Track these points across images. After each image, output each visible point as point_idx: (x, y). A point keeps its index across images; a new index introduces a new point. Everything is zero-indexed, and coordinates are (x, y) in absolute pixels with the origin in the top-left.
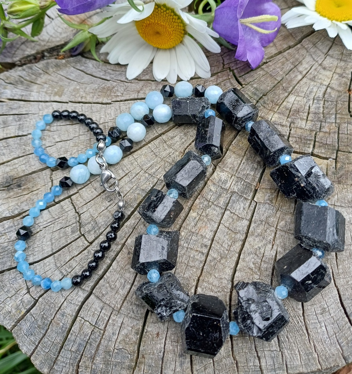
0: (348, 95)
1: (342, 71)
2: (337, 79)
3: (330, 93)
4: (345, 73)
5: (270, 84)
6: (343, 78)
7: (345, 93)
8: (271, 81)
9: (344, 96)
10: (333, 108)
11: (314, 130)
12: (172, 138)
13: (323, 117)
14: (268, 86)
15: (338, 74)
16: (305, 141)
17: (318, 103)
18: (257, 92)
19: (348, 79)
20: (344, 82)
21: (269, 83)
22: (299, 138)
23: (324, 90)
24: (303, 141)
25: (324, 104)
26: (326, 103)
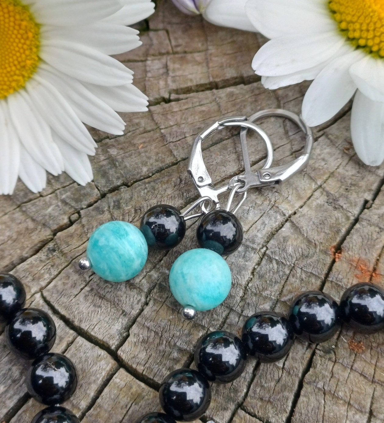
0: (329, 260)
1: (342, 191)
2: (320, 206)
3: (285, 239)
4: (347, 197)
5: (151, 161)
6: (335, 208)
7: (325, 253)
8: (157, 154)
9: (318, 261)
10: (276, 282)
11: (203, 327)
13: (242, 299)
14: (145, 164)
15: (328, 194)
16: (168, 349)
17: (244, 257)
18: (112, 172)
19: (348, 218)
20: (333, 221)
21: (149, 158)
22: (156, 333)
23: (275, 225)
24: (162, 347)
25: (259, 264)
26: (264, 262)
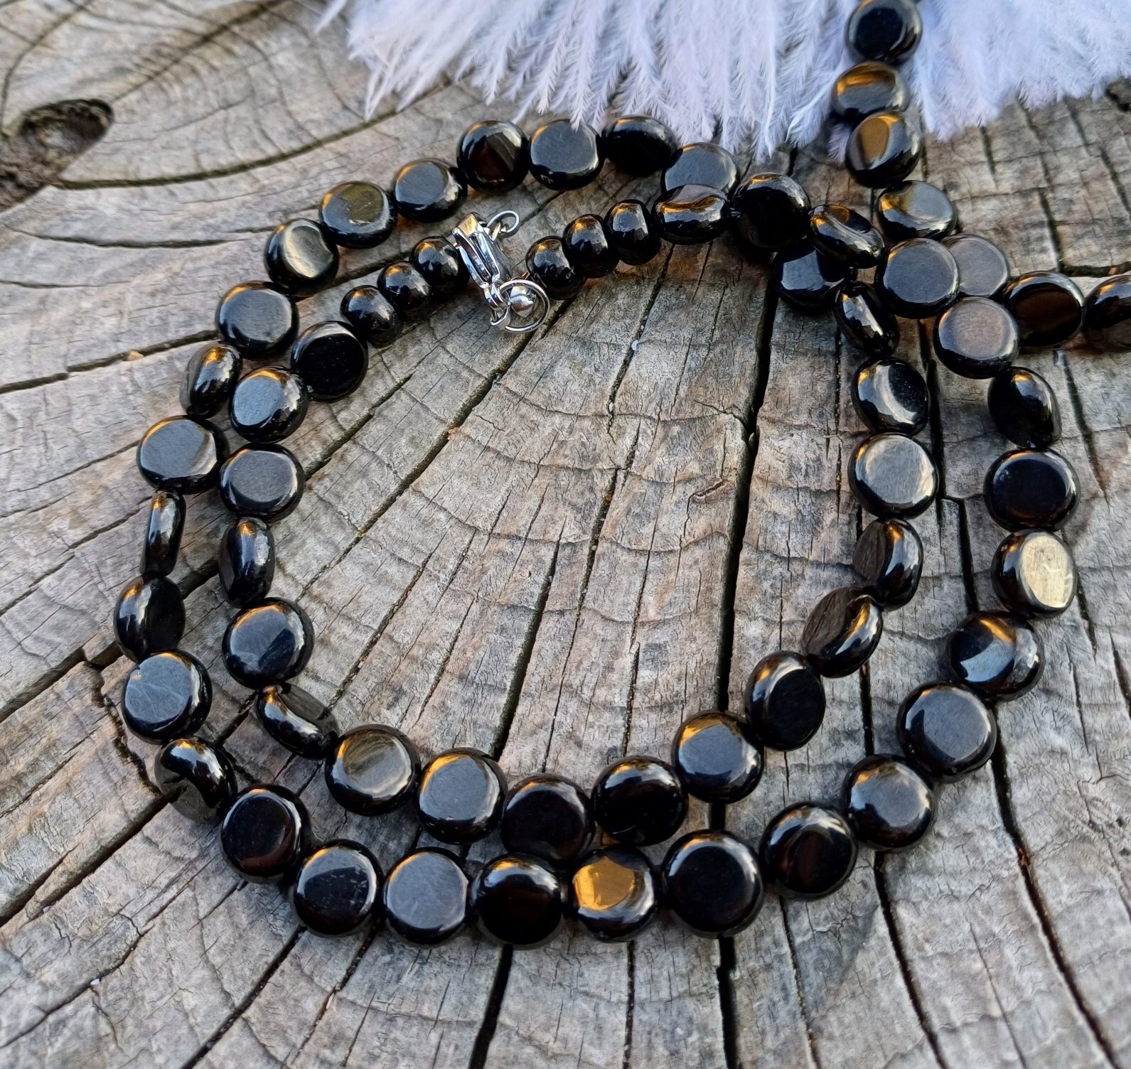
12: (543, 375)
